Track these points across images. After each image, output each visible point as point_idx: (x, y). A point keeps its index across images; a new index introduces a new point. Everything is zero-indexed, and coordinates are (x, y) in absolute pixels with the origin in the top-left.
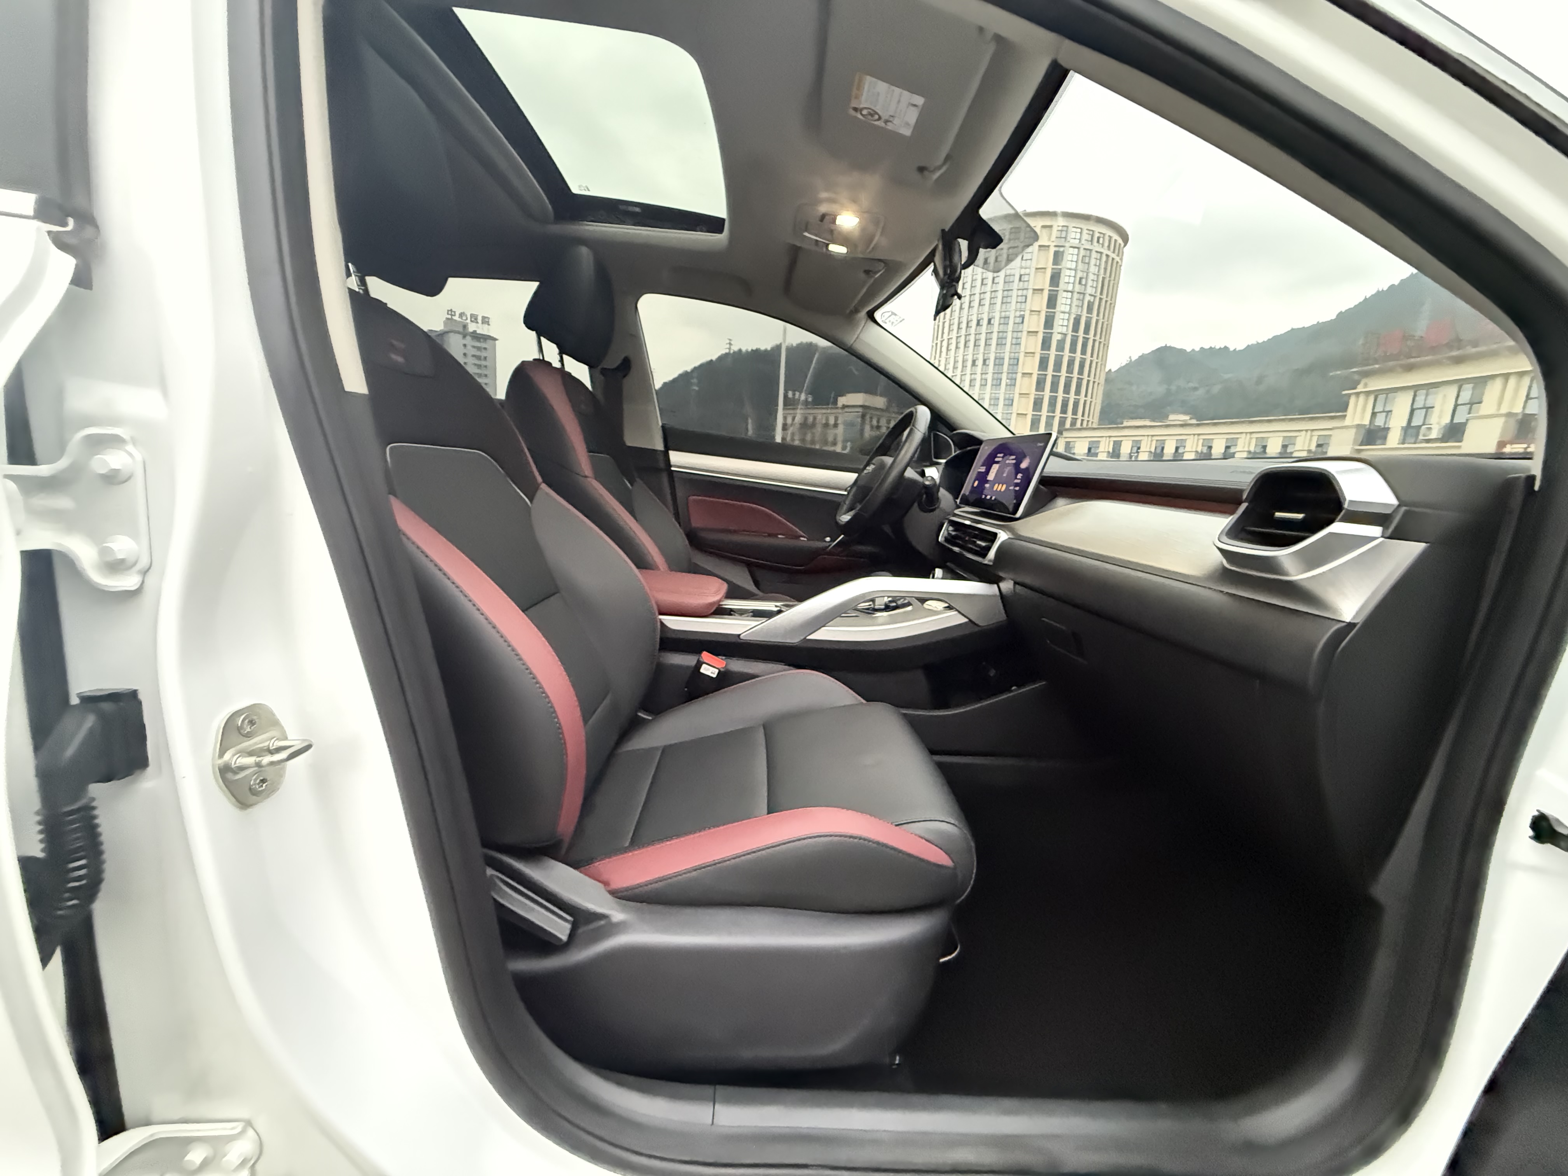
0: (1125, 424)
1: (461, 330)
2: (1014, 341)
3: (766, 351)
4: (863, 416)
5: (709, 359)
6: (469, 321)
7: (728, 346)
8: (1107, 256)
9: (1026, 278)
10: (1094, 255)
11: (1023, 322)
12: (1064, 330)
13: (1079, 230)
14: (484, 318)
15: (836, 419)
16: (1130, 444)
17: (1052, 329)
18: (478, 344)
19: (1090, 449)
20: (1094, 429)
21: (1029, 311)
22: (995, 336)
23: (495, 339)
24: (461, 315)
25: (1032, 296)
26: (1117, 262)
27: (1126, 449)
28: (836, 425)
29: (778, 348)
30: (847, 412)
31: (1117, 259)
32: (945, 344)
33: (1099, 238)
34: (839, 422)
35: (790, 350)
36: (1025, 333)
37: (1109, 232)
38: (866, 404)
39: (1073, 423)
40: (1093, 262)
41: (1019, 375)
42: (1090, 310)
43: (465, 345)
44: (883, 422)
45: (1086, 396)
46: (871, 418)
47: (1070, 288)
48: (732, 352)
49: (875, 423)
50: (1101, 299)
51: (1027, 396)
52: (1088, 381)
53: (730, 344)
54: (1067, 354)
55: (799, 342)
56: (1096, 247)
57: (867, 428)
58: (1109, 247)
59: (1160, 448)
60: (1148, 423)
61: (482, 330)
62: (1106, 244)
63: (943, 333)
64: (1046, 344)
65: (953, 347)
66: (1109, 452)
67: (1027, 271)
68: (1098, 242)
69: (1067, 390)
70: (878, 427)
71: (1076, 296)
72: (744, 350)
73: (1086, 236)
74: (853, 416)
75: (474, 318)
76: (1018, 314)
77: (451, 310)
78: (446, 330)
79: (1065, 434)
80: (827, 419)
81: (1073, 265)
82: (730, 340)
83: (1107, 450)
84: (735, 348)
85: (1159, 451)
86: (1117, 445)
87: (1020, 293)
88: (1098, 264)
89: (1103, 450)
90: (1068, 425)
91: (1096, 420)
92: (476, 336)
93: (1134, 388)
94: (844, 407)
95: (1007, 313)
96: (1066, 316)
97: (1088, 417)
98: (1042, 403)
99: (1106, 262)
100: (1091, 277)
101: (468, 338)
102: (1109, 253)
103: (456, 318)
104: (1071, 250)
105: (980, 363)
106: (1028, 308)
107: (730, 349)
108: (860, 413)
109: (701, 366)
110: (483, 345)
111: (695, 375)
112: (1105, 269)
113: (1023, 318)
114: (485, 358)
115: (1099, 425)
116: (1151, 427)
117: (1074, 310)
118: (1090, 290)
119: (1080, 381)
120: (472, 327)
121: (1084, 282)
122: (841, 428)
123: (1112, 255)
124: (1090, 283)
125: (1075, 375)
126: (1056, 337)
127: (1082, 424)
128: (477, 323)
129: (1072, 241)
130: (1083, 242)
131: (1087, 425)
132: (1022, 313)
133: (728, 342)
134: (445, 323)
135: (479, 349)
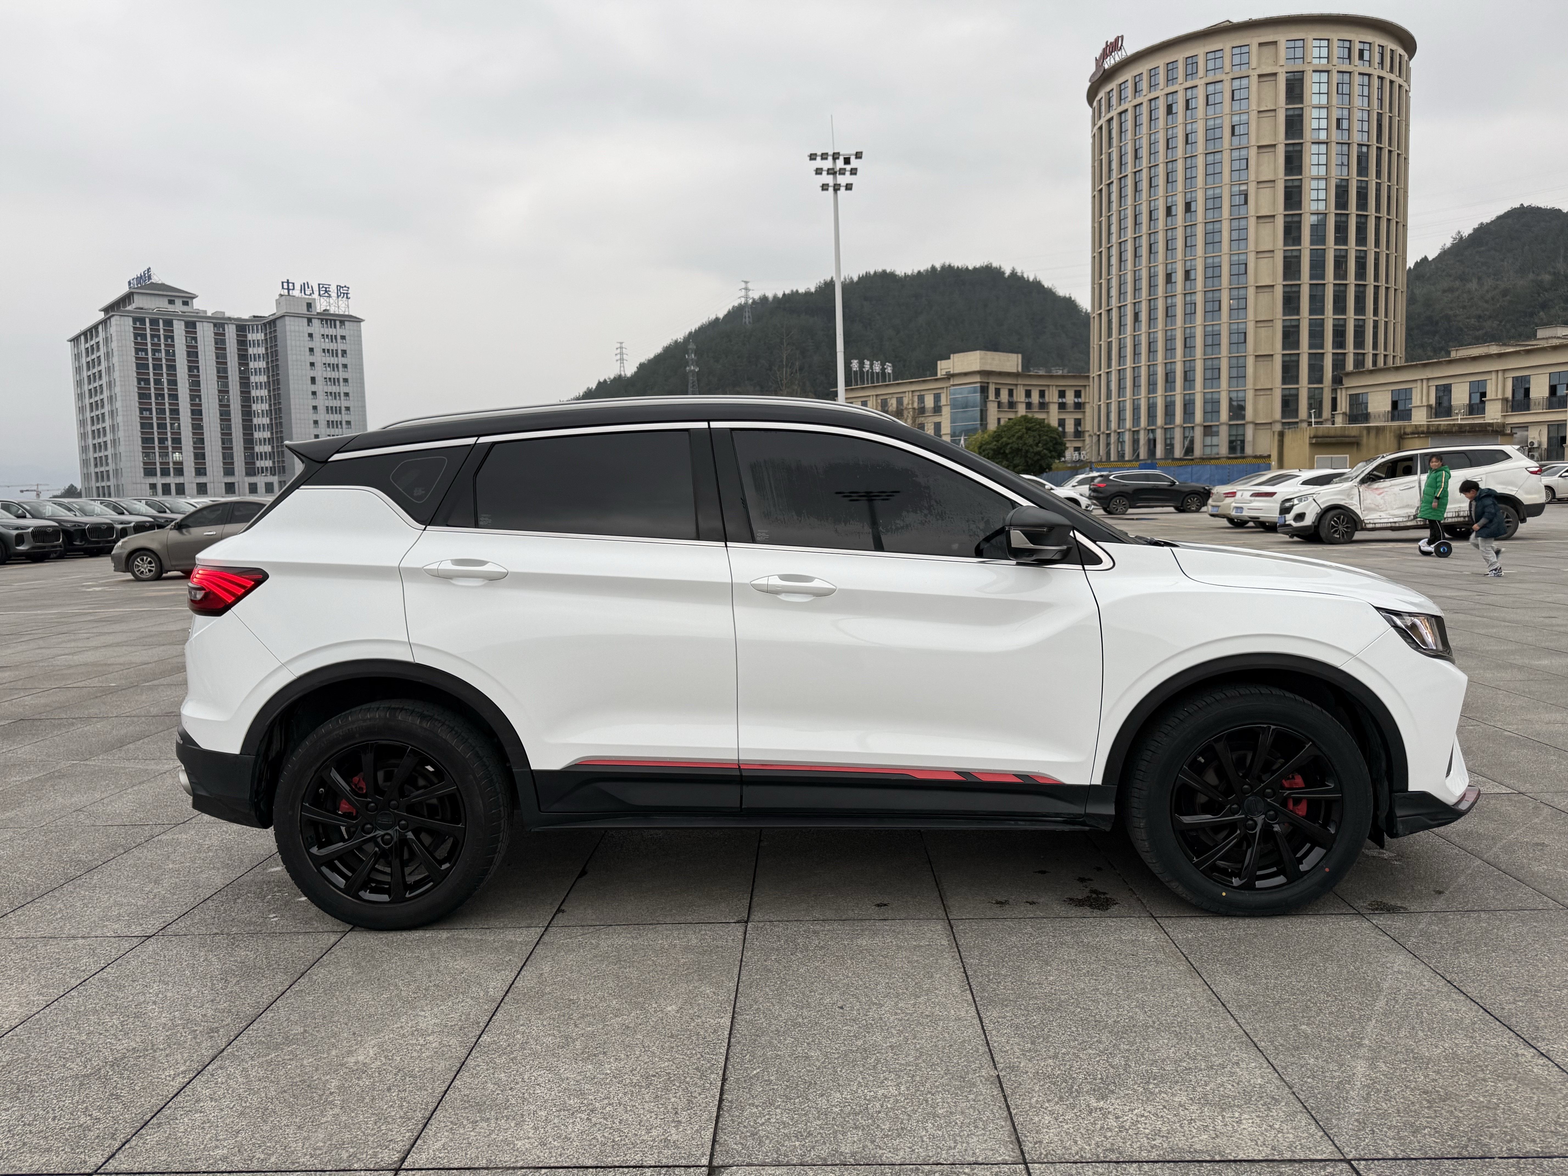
0: (1454, 355)
1: (304, 310)
2: (1235, 235)
3: (808, 294)
4: (984, 390)
5: (713, 317)
6: (316, 296)
7: (743, 293)
8: (1381, 78)
9: (1242, 129)
10: (1357, 79)
11: (1246, 202)
12: (1322, 206)
13: (1325, 43)
14: (339, 287)
15: (937, 398)
16: (1466, 387)
17: (1301, 209)
18: (331, 331)
19: (1395, 404)
20: (1397, 369)
21: (1254, 183)
22: (1200, 230)
23: (359, 321)
24: (303, 288)
25: (1258, 158)
26: (1400, 86)
27: (1460, 396)
28: (937, 409)
29: (829, 286)
30: (953, 385)
31: (1399, 81)
32: (1114, 251)
33: (1361, 52)
34: (943, 401)
35: (849, 288)
36: (1252, 221)
37: (1377, 40)
38: (988, 368)
39: (1359, 361)
40: (1357, 90)
41: (1251, 291)
42: (1363, 169)
43: (310, 335)
44: (1020, 396)
45: (1376, 313)
46: (998, 393)
47: (1323, 136)
48: (750, 301)
49: (1004, 396)
50: (1379, 149)
51: (1270, 324)
52: (1377, 288)
53: (746, 289)
54: (1331, 247)
55: (862, 272)
56: (1359, 66)
57: (992, 408)
58: (1382, 62)
59: (1522, 391)
60: (1494, 349)
61: (337, 307)
62: (1377, 58)
63: (1109, 234)
64: (1292, 232)
65: (1129, 255)
66: (1429, 406)
67: (1244, 117)
68: (1361, 56)
69: (1340, 305)
70: (1012, 405)
71: (1335, 149)
72: (770, 295)
73: (1336, 52)
74: (968, 391)
75: (325, 290)
76: (1236, 189)
77: (288, 282)
78: (279, 314)
79: (1348, 382)
80: (921, 399)
81: (1324, 100)
82: (746, 282)
83: (1425, 403)
84: (755, 295)
85: (1520, 395)
86: (1445, 391)
87: (1236, 154)
88: (1366, 93)
89: (1419, 404)
90: (1350, 366)
91: (1401, 352)
92: (328, 319)
93: (1473, 285)
94: (950, 376)
95: (1217, 191)
96: (1322, 184)
97: (1385, 349)
98: (1298, 332)
99: (1381, 88)
100: (1357, 115)
101: (316, 322)
102: (1383, 74)
103: (296, 293)
104: (1316, 77)
105: (1179, 277)
106: (1252, 177)
107: (747, 297)
108: (978, 385)
109: (702, 330)
110: (339, 331)
111: (692, 346)
112: (1381, 100)
113: (1246, 196)
114: (344, 352)
115: (1406, 361)
116: (1500, 356)
117: (1335, 172)
118: (1357, 137)
119: (1361, 289)
120: (321, 305)
121: (1345, 124)
122: (946, 411)
123: (1389, 76)
124: (1356, 126)
125: (1351, 279)
126: (1308, 221)
127: (1375, 363)
128: (330, 296)
129: (1316, 61)
130: (1335, 61)
131: (1385, 363)
132: (1243, 188)
133: (743, 285)
134: (278, 302)
135: (333, 338)
